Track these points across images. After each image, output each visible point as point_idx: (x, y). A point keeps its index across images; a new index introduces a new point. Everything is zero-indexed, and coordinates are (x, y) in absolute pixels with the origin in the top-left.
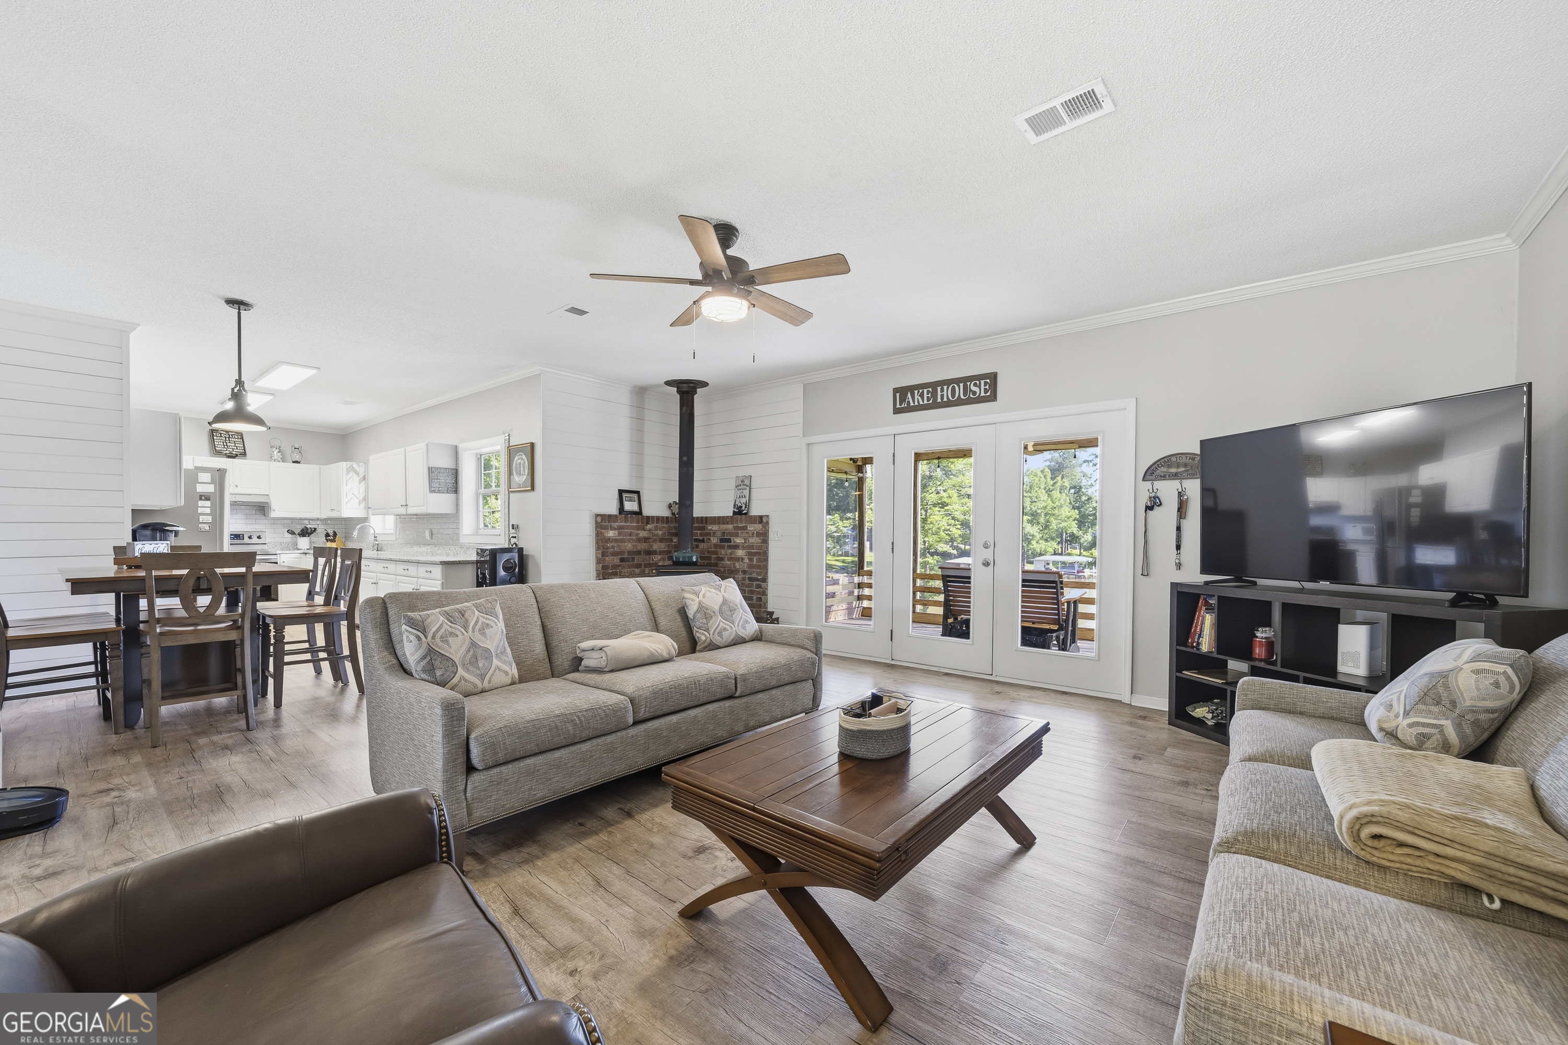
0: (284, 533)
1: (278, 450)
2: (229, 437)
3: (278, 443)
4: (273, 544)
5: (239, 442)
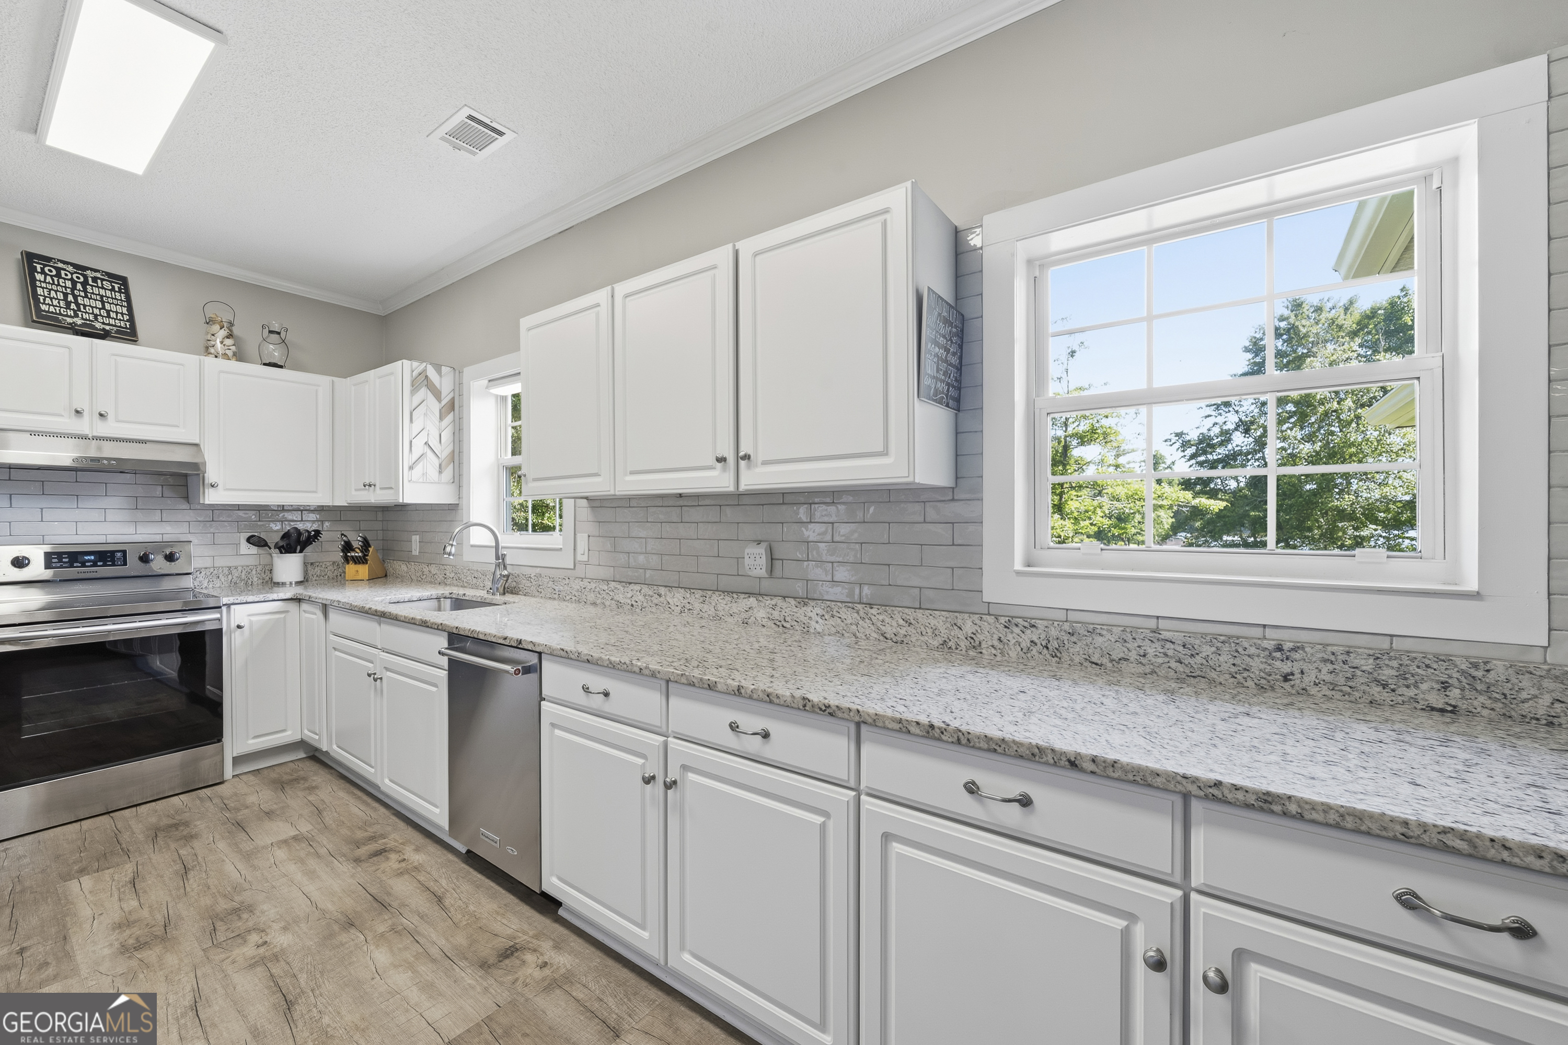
0: (238, 545)
1: (223, 333)
2: (83, 285)
3: (226, 317)
4: (208, 574)
5: (116, 299)
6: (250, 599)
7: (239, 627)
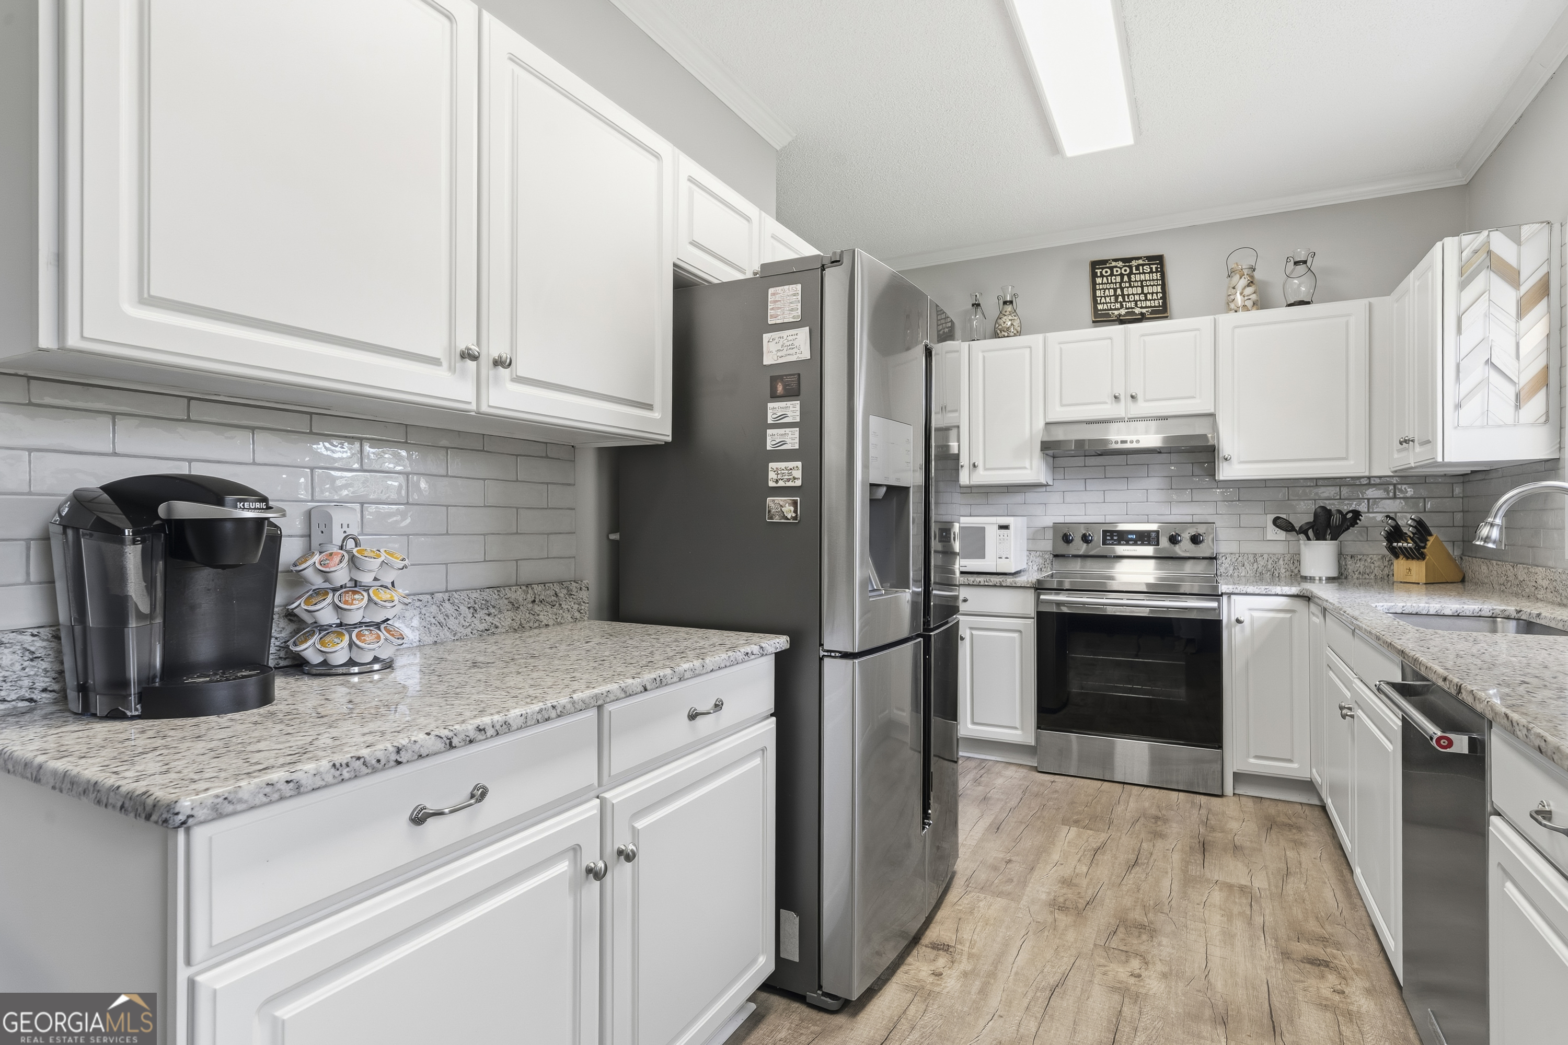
0: (1264, 528)
1: (1244, 282)
2: (1129, 276)
3: (1245, 264)
4: (1234, 560)
5: (1153, 280)
6: (1251, 589)
7: (1238, 621)
